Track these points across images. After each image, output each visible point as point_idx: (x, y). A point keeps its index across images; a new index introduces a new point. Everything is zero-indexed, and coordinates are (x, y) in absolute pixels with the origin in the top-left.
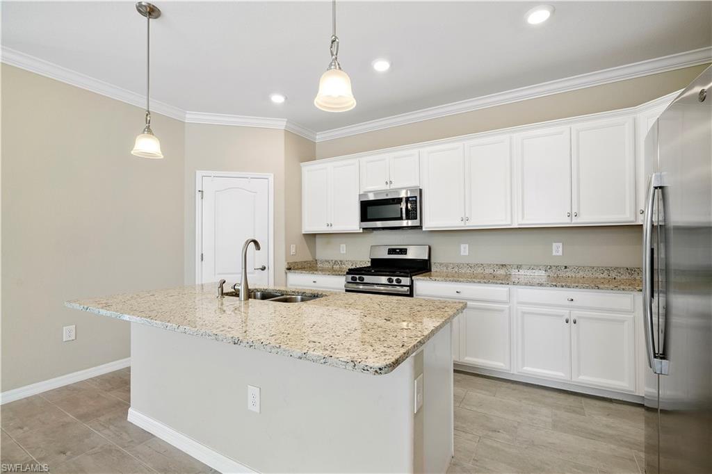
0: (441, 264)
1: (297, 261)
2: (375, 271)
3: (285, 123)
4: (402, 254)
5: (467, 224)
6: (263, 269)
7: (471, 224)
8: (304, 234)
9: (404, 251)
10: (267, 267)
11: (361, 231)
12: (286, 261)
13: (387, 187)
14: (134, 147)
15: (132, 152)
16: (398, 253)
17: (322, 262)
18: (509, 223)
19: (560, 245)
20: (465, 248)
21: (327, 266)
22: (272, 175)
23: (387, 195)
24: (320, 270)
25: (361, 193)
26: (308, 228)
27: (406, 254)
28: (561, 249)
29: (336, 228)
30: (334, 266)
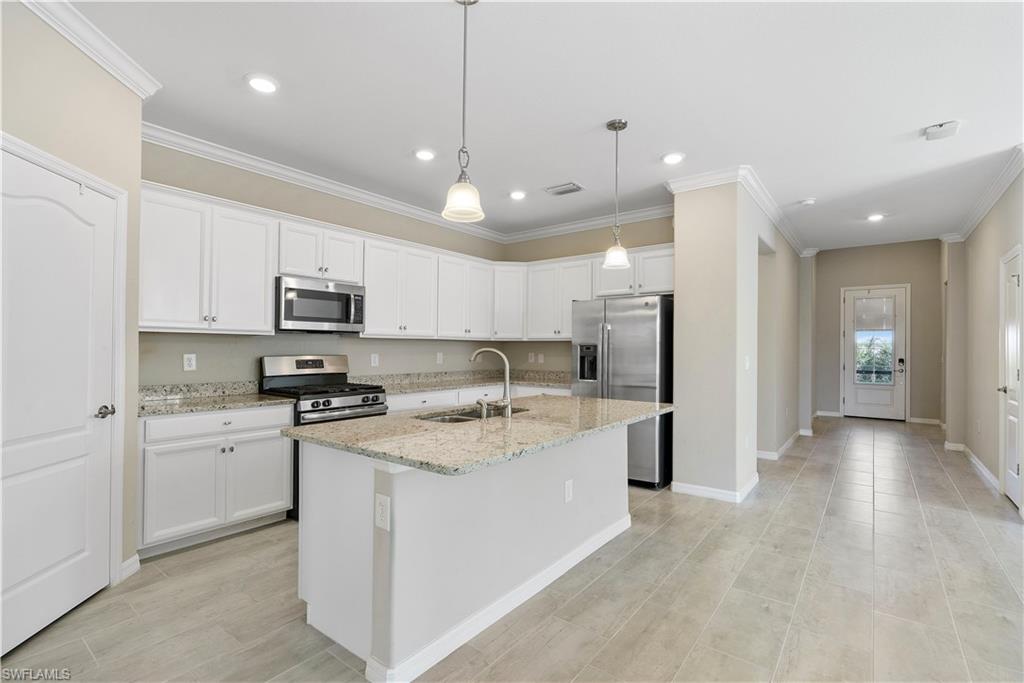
4: (317, 367)
5: (404, 333)
6: (105, 412)
8: (140, 333)
9: (319, 364)
11: (273, 333)
13: (319, 275)
16: (310, 367)
19: (441, 354)
20: (374, 358)
22: (126, 194)
23: (327, 287)
25: (277, 274)
26: (158, 316)
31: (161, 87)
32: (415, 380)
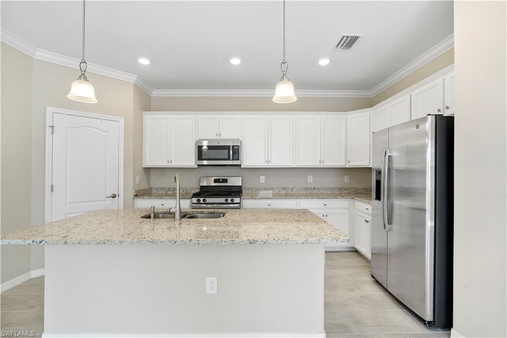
0: (248, 189)
1: (140, 189)
2: (207, 195)
3: (135, 79)
4: (224, 182)
5: (269, 165)
6: (114, 196)
7: (271, 165)
8: (144, 168)
9: (225, 181)
10: (117, 195)
11: (196, 167)
12: (134, 189)
13: (218, 138)
14: (70, 91)
15: (68, 96)
16: (221, 182)
17: (157, 189)
18: (292, 165)
19: (312, 176)
20: (263, 178)
21: (161, 192)
22: (123, 119)
23: (218, 143)
24: (155, 196)
25: (197, 140)
26: (148, 163)
27: (227, 182)
28: (312, 179)
29: (176, 164)
30: (168, 192)
31: (137, 76)
32: (290, 192)
